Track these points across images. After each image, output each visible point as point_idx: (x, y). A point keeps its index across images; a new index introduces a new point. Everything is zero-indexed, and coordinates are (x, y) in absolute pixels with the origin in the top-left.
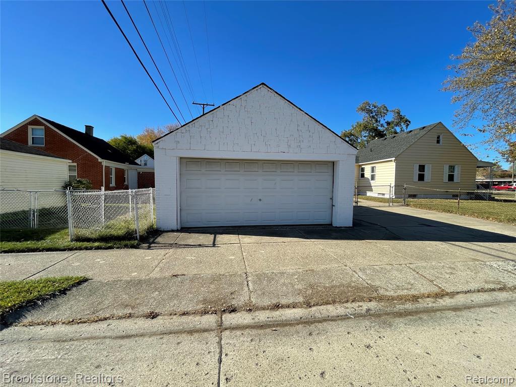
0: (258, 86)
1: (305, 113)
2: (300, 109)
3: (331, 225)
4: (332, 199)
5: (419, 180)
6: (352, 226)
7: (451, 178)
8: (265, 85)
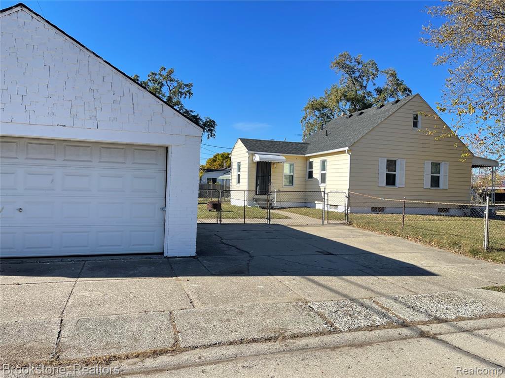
0: (11, 8)
1: (105, 61)
2: (94, 53)
3: (162, 254)
4: (163, 209)
5: (388, 184)
6: (194, 254)
7: (435, 182)
8: (26, 7)
